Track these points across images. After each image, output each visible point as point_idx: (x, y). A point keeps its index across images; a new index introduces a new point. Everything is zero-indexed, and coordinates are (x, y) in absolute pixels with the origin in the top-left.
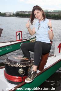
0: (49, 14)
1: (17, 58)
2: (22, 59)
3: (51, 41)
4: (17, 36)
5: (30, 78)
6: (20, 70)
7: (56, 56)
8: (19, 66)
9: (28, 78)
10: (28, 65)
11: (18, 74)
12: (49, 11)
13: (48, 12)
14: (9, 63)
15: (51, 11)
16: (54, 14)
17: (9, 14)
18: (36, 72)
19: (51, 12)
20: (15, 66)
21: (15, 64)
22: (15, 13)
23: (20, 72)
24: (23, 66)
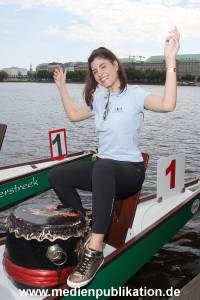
0: (137, 68)
1: (42, 214)
2: (57, 213)
3: (145, 156)
4: (52, 143)
5: (82, 273)
6: (53, 248)
7: (161, 199)
8: (46, 237)
9: (77, 274)
10: (75, 233)
11: (46, 264)
12: (137, 59)
13: (134, 64)
14: (16, 231)
15: (143, 60)
16: (152, 68)
17: (15, 73)
18: (100, 253)
19: (142, 63)
20: (35, 238)
21: (35, 231)
22: (34, 70)
23: (50, 257)
24: (59, 237)
